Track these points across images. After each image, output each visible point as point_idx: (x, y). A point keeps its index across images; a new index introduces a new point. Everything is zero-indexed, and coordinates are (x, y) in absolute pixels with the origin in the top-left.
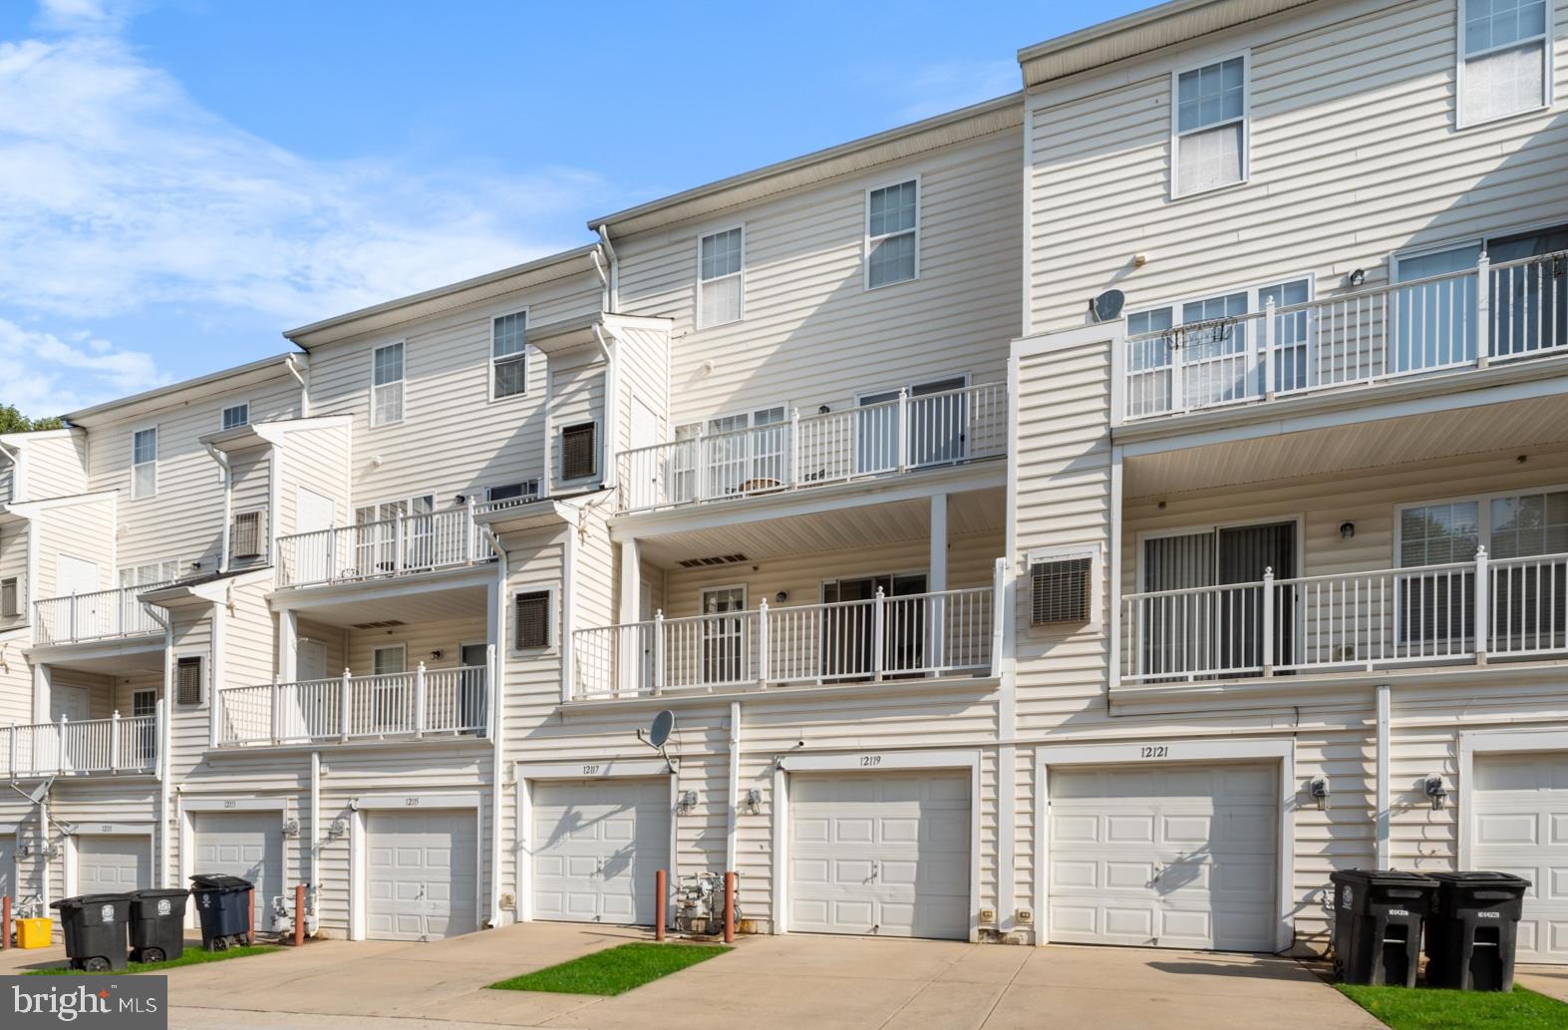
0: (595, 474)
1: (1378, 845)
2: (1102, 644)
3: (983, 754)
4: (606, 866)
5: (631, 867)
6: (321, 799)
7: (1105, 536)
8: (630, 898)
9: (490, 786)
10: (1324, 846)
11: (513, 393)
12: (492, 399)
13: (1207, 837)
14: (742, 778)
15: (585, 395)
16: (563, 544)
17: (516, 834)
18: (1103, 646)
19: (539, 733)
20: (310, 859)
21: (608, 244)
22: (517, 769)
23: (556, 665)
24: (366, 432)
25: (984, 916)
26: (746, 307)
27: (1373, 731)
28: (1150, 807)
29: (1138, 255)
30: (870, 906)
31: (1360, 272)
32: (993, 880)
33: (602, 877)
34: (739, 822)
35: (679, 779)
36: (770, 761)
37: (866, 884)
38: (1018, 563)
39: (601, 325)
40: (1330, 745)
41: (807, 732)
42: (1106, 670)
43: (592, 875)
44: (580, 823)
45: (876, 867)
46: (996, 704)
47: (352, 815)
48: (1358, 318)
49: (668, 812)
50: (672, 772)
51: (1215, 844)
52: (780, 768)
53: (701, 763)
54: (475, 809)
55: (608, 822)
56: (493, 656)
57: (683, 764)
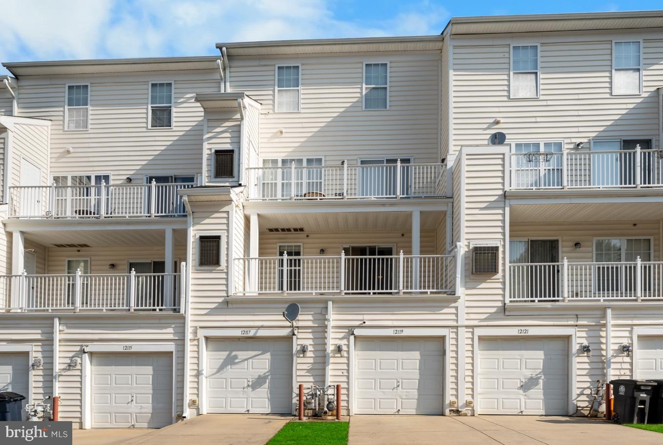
0: (234, 177)
1: (607, 371)
2: (502, 284)
3: (451, 330)
4: (252, 384)
5: (267, 383)
6: (59, 345)
7: (502, 237)
8: (267, 400)
9: (182, 340)
10: (587, 371)
11: (163, 126)
12: (150, 127)
13: (542, 368)
14: (333, 339)
15: (228, 135)
16: (229, 212)
17: (198, 367)
18: (502, 285)
19: (212, 312)
20: (52, 381)
21: (226, 58)
22: (200, 332)
23: (224, 276)
24: (61, 132)
25: (452, 404)
26: (302, 106)
27: (604, 325)
28: (519, 355)
29: (498, 119)
30: (395, 400)
31: (581, 143)
32: (456, 387)
33: (250, 389)
34: (332, 360)
35: (298, 338)
36: (347, 331)
37: (394, 390)
38: (466, 245)
39: (242, 100)
40: (589, 330)
41: (366, 317)
42: (504, 296)
43: (244, 388)
44: (237, 361)
45: (399, 382)
46: (457, 308)
47: (84, 355)
48: (578, 161)
49: (292, 355)
50: (294, 334)
51: (545, 371)
52: (353, 334)
53: (310, 331)
54: (172, 352)
55: (253, 360)
56: (185, 268)
57: (299, 331)
